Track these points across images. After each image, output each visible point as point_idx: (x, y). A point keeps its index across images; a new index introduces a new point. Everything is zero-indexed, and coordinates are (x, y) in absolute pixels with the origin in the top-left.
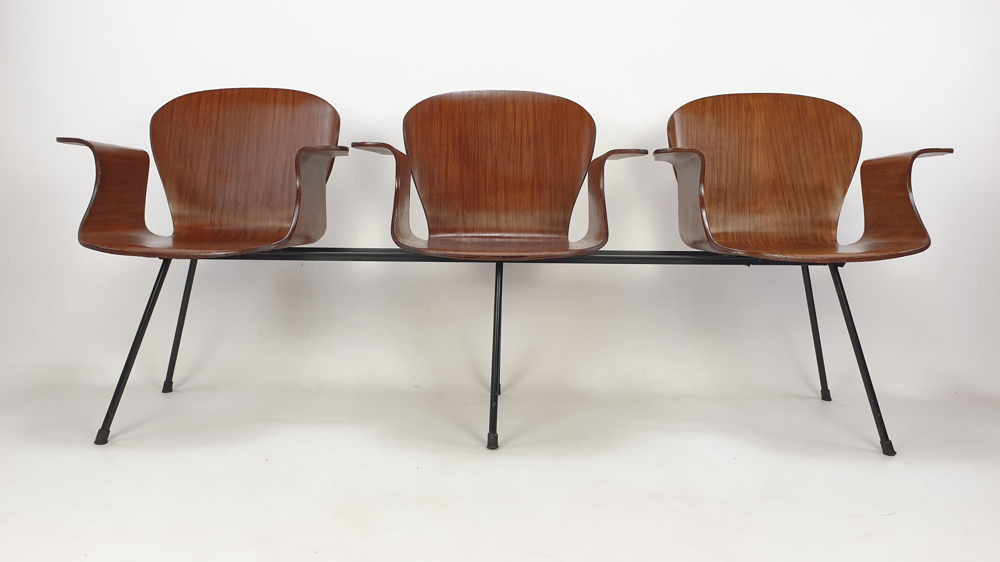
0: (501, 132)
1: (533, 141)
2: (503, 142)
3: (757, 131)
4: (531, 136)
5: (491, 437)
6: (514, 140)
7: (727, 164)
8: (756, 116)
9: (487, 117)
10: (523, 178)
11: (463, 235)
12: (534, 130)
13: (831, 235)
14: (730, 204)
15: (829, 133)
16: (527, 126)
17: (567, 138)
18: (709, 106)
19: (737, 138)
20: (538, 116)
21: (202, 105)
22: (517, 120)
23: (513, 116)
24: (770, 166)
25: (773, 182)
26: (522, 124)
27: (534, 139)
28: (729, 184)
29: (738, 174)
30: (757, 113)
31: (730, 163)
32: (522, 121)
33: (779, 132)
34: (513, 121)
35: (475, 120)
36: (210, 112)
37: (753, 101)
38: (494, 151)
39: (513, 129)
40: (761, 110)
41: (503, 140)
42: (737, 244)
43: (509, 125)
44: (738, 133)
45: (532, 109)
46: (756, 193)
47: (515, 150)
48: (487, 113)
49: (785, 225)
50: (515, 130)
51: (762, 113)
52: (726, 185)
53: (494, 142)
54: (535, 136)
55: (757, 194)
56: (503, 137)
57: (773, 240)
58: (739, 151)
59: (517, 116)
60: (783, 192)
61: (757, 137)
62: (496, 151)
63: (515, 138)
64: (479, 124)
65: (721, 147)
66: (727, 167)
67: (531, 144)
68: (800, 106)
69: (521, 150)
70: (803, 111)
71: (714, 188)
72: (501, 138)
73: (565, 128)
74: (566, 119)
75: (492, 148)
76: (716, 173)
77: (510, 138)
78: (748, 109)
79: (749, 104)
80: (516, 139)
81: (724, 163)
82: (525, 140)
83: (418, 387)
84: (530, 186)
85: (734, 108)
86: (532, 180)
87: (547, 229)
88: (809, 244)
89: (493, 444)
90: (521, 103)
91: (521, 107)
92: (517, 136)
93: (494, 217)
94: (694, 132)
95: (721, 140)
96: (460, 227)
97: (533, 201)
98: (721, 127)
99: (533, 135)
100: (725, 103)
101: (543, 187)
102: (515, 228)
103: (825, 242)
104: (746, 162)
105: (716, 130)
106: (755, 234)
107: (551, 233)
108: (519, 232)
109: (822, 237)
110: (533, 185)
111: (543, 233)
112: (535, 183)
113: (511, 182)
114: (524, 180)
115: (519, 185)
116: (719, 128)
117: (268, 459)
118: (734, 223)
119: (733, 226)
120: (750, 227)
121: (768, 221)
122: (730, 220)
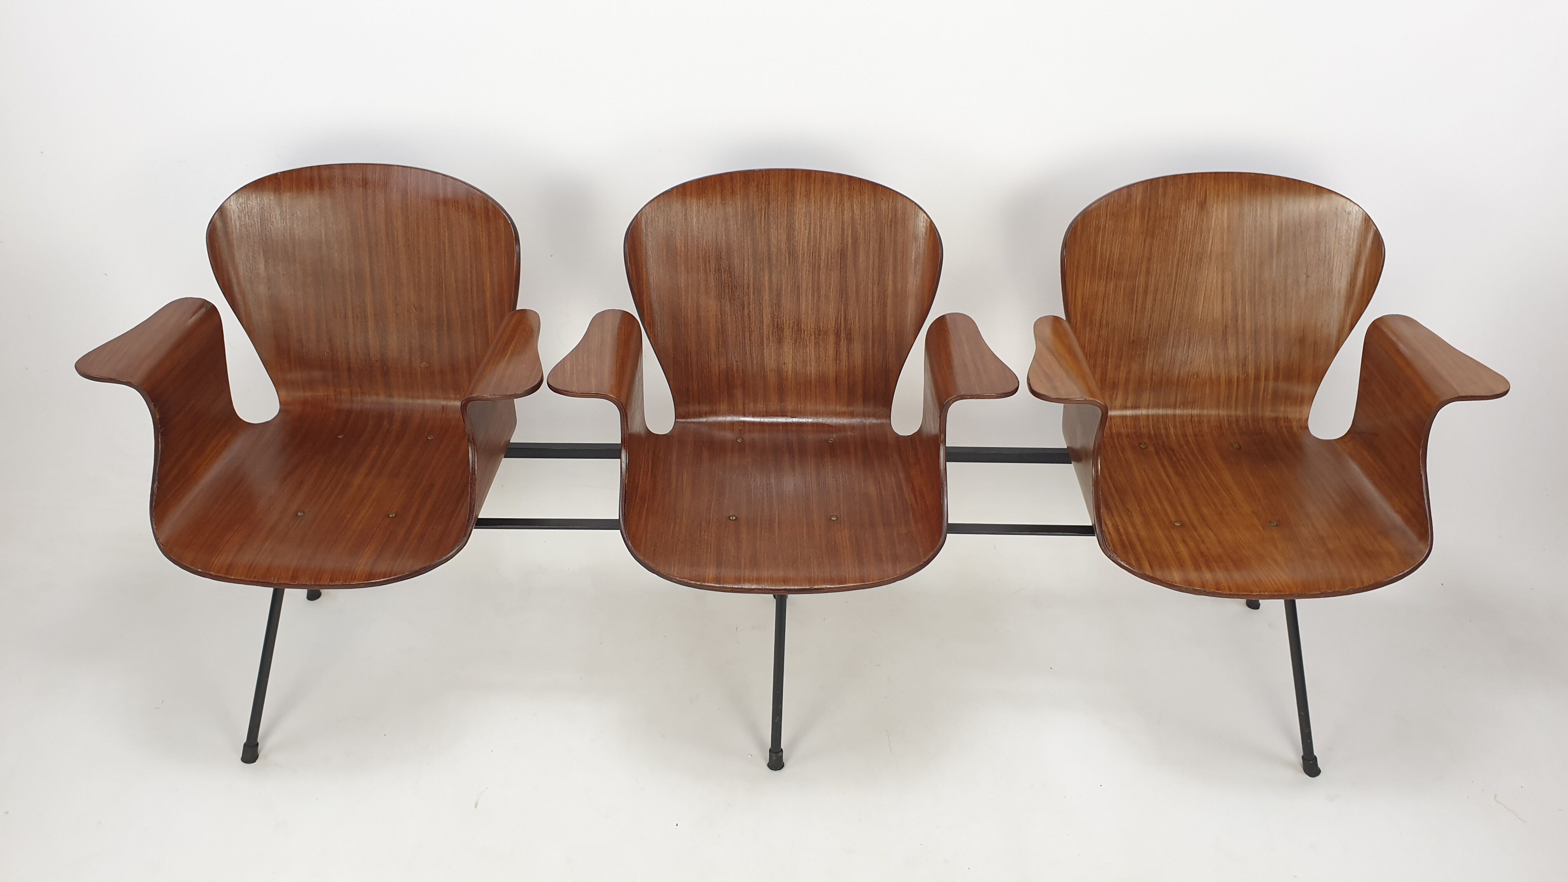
1: (839, 262)
7: (1154, 300)
9: (763, 219)
10: (822, 322)
11: (729, 419)
12: (841, 243)
18: (1138, 201)
24: (1224, 302)
25: (1224, 320)
27: (841, 260)
28: (1153, 331)
30: (1217, 211)
31: (1159, 297)
32: (821, 225)
34: (806, 228)
37: (1214, 189)
38: (774, 277)
39: (806, 240)
40: (1225, 207)
41: (789, 259)
42: (1152, 433)
43: (799, 233)
44: (1181, 244)
47: (809, 276)
48: (763, 212)
49: (1231, 392)
50: (809, 242)
51: (1226, 212)
52: (1149, 333)
53: (775, 263)
54: (843, 254)
57: (1209, 423)
63: (810, 255)
65: (1148, 271)
66: (1153, 305)
67: (836, 267)
75: (771, 272)
76: (1134, 316)
78: (1203, 203)
80: (811, 257)
81: (1150, 297)
82: (826, 261)
84: (832, 338)
85: (1180, 202)
86: (836, 328)
87: (859, 408)
88: (1263, 431)
89: (776, 762)
90: (820, 196)
91: (820, 202)
92: (813, 252)
93: (776, 385)
94: (1106, 248)
95: (1149, 259)
96: (724, 407)
97: (838, 362)
98: (1153, 236)
99: (839, 253)
100: (1165, 194)
101: (854, 339)
102: (810, 407)
103: (1290, 428)
104: (1185, 296)
105: (1144, 244)
106: (1181, 416)
107: (864, 415)
108: (816, 414)
109: (1287, 420)
110: (838, 334)
111: (852, 415)
112: (841, 331)
113: (803, 330)
114: (823, 327)
115: (815, 334)
116: (1149, 240)
117: (478, 802)
118: (1151, 396)
119: (1149, 402)
120: (1176, 401)
121: (1205, 391)
122: (1146, 390)
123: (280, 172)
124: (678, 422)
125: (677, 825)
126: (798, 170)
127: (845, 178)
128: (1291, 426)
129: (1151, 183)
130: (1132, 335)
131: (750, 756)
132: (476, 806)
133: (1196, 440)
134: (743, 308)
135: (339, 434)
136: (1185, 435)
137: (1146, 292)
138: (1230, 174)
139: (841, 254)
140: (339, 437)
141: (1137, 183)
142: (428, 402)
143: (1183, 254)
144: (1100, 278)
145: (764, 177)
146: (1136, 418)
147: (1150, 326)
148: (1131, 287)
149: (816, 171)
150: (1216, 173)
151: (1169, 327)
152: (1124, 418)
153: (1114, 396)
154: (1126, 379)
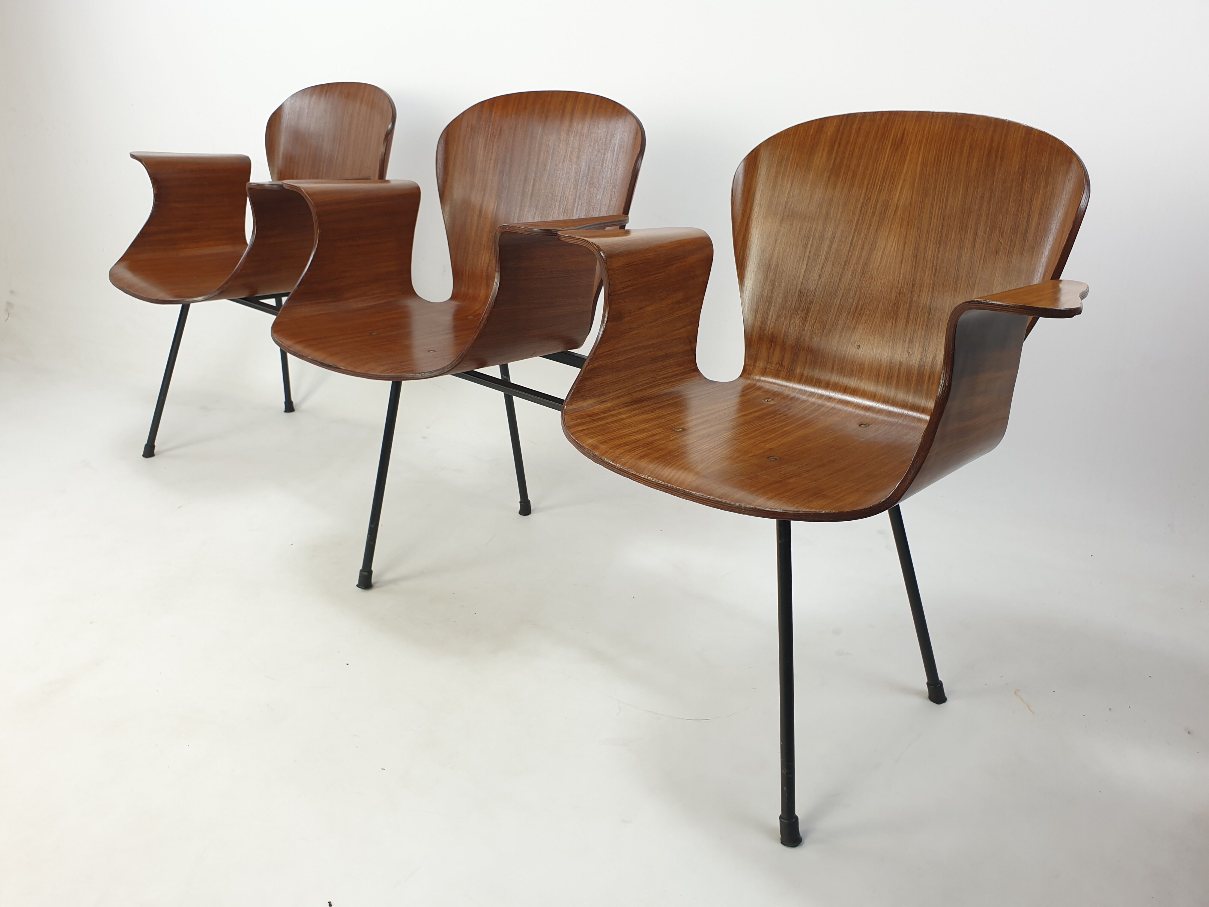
3: (902, 188)
7: (830, 247)
8: (908, 157)
14: (812, 324)
15: (1030, 208)
18: (829, 134)
19: (861, 201)
24: (904, 261)
25: (898, 292)
28: (822, 285)
29: (844, 268)
30: (911, 153)
31: (835, 246)
33: (940, 196)
37: (914, 128)
40: (920, 149)
44: (867, 188)
46: (861, 309)
49: (891, 377)
51: (921, 154)
52: (817, 285)
55: (862, 312)
58: (857, 225)
60: (909, 314)
61: (898, 201)
68: (995, 145)
70: (996, 156)
76: (805, 262)
78: (898, 146)
79: (903, 134)
81: (825, 245)
98: (840, 176)
100: (860, 130)
104: (863, 248)
118: (808, 357)
119: (806, 363)
120: (833, 369)
121: (864, 364)
122: (803, 349)
129: (848, 117)
130: (798, 282)
133: (829, 411)
137: (821, 237)
141: (834, 117)
143: (868, 199)
144: (776, 212)
147: (818, 275)
148: (808, 229)
153: (772, 349)
154: (785, 332)
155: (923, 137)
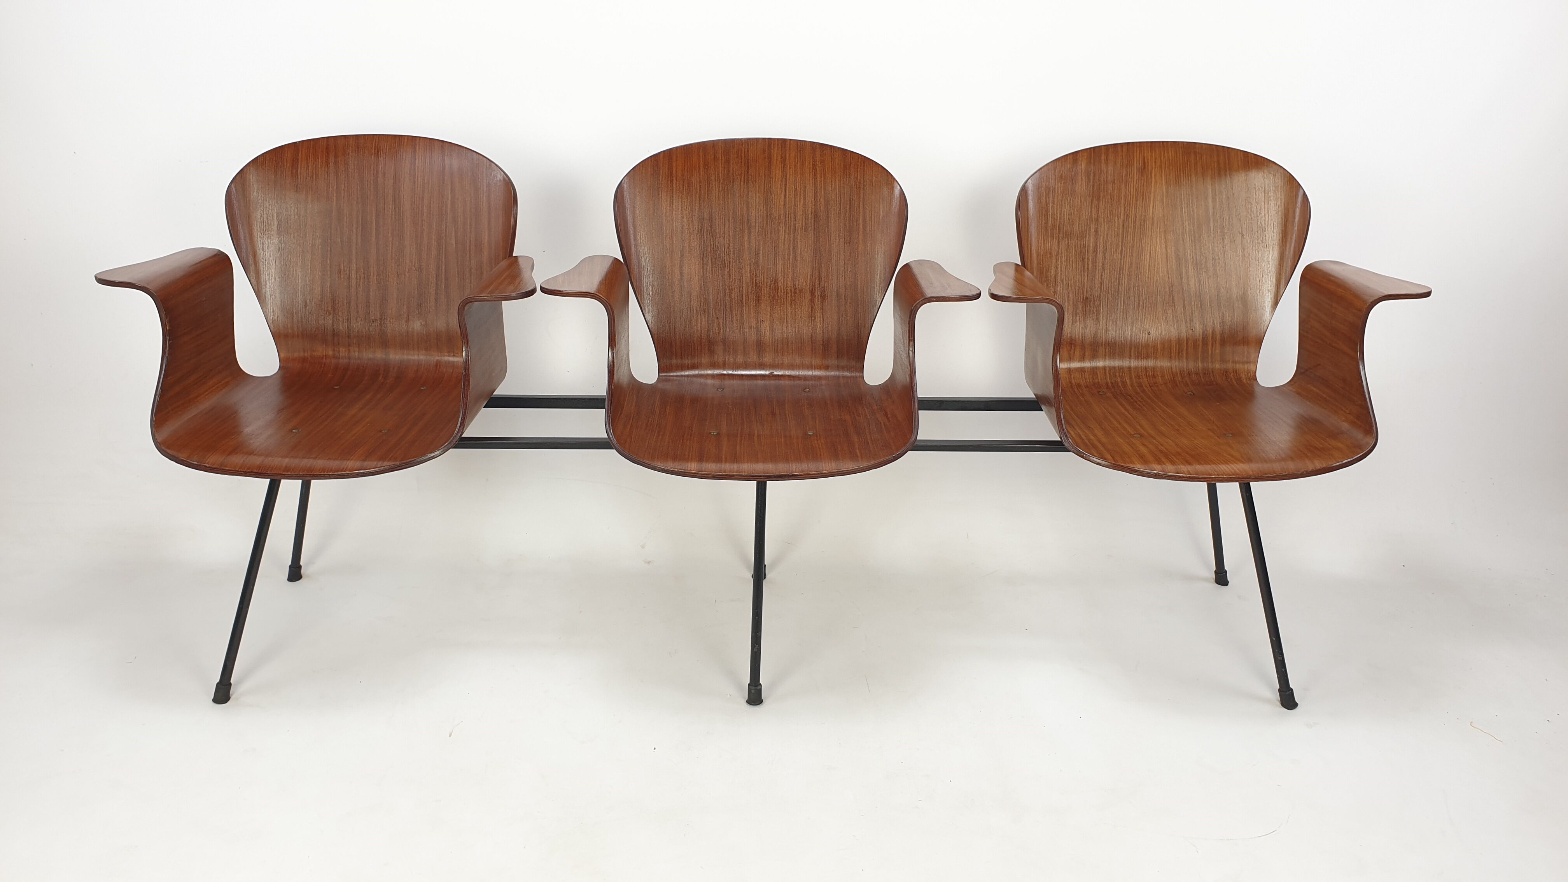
0: (763, 208)
1: (813, 223)
2: (767, 224)
3: (1153, 204)
4: (810, 215)
5: (753, 691)
6: (784, 220)
7: (1104, 258)
8: (1153, 180)
9: (742, 183)
10: (797, 281)
11: (710, 372)
12: (814, 205)
13: (1249, 372)
14: (1104, 321)
16: (805, 199)
17: (864, 221)
18: (1082, 164)
19: (1122, 217)
20: (820, 183)
21: (301, 165)
22: (788, 188)
23: (781, 181)
24: (1169, 261)
25: (1170, 285)
26: (796, 195)
27: (814, 221)
28: (1105, 289)
29: (1120, 274)
30: (1155, 176)
31: (1108, 256)
32: (796, 189)
33: (1186, 207)
34: (782, 191)
35: (725, 189)
36: (314, 176)
37: (1151, 156)
38: (753, 237)
39: (782, 203)
40: (1162, 172)
41: (767, 222)
42: (1110, 385)
43: (776, 196)
44: (1125, 207)
45: (811, 170)
46: (1143, 303)
47: (785, 237)
48: (743, 177)
49: (1182, 351)
50: (784, 205)
51: (1163, 177)
52: (1101, 291)
53: (753, 224)
54: (816, 216)
55: (1145, 305)
56: (767, 216)
57: (1163, 376)
58: (1123, 238)
59: (788, 182)
60: (1184, 301)
61: (1153, 214)
62: (757, 238)
63: (786, 217)
64: (729, 195)
65: (1096, 232)
66: (1103, 264)
67: (810, 228)
68: (1222, 166)
69: (794, 236)
70: (1225, 173)
71: (1082, 296)
72: (763, 217)
73: (861, 204)
74: (864, 189)
75: (750, 233)
76: (1086, 274)
77: (777, 218)
78: (1143, 170)
79: (1144, 161)
80: (787, 219)
81: (1100, 256)
82: (801, 222)
83: (649, 562)
84: (808, 295)
85: (1121, 168)
86: (811, 286)
87: (833, 362)
88: (1215, 383)
89: (755, 697)
90: (795, 162)
91: (795, 167)
92: (788, 214)
93: (755, 342)
94: (1057, 209)
95: (1097, 220)
96: (705, 360)
97: (813, 318)
98: (1098, 199)
99: (813, 214)
100: (1107, 160)
101: (827, 296)
102: (786, 360)
103: (1239, 380)
104: (1132, 256)
105: (1091, 205)
106: (1136, 368)
107: (838, 368)
108: (791, 367)
109: (1235, 372)
110: (812, 293)
111: (827, 368)
112: (815, 288)
113: (780, 288)
114: (798, 285)
115: (791, 292)
116: (1095, 202)
117: (452, 733)
118: (1107, 350)
119: (1105, 355)
120: (1131, 356)
121: (1157, 346)
122: (1102, 345)
123: (299, 141)
124: (661, 376)
125: (655, 749)
126: (774, 139)
127: (818, 146)
128: (1241, 378)
129: (1094, 151)
130: (1085, 292)
131: (729, 695)
132: (450, 736)
133: (1152, 389)
134: (724, 267)
135: (336, 386)
136: (1140, 386)
137: (1095, 251)
138: (1165, 143)
139: (814, 216)
140: (335, 387)
141: (1082, 150)
142: (422, 357)
143: (1127, 216)
144: (1053, 237)
145: (744, 145)
146: (1094, 370)
147: (1101, 283)
148: (1082, 246)
149: (790, 140)
150: (1152, 142)
151: (1119, 284)
152: (1082, 370)
153: (1072, 351)
154: (1082, 334)
155: (1161, 162)
